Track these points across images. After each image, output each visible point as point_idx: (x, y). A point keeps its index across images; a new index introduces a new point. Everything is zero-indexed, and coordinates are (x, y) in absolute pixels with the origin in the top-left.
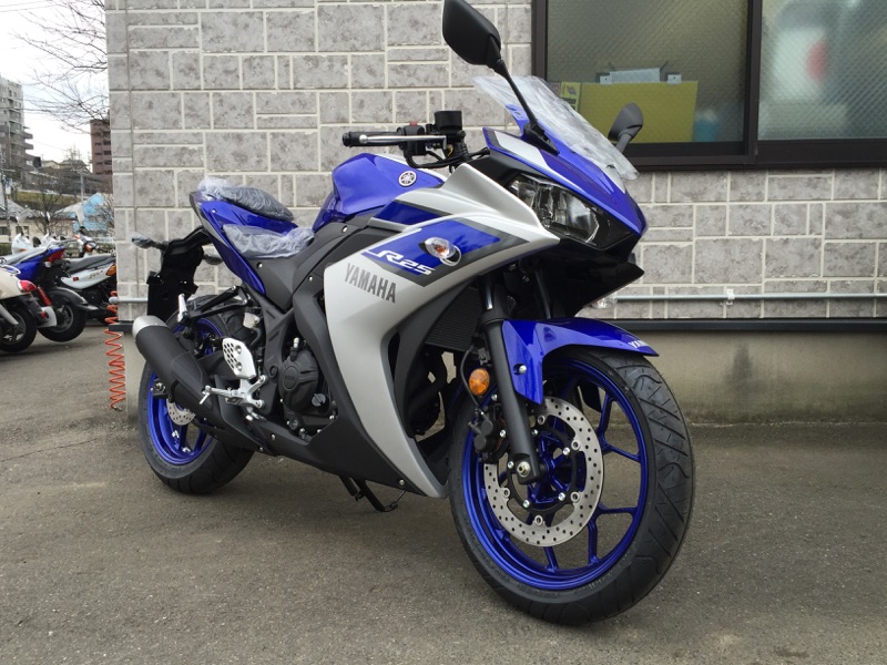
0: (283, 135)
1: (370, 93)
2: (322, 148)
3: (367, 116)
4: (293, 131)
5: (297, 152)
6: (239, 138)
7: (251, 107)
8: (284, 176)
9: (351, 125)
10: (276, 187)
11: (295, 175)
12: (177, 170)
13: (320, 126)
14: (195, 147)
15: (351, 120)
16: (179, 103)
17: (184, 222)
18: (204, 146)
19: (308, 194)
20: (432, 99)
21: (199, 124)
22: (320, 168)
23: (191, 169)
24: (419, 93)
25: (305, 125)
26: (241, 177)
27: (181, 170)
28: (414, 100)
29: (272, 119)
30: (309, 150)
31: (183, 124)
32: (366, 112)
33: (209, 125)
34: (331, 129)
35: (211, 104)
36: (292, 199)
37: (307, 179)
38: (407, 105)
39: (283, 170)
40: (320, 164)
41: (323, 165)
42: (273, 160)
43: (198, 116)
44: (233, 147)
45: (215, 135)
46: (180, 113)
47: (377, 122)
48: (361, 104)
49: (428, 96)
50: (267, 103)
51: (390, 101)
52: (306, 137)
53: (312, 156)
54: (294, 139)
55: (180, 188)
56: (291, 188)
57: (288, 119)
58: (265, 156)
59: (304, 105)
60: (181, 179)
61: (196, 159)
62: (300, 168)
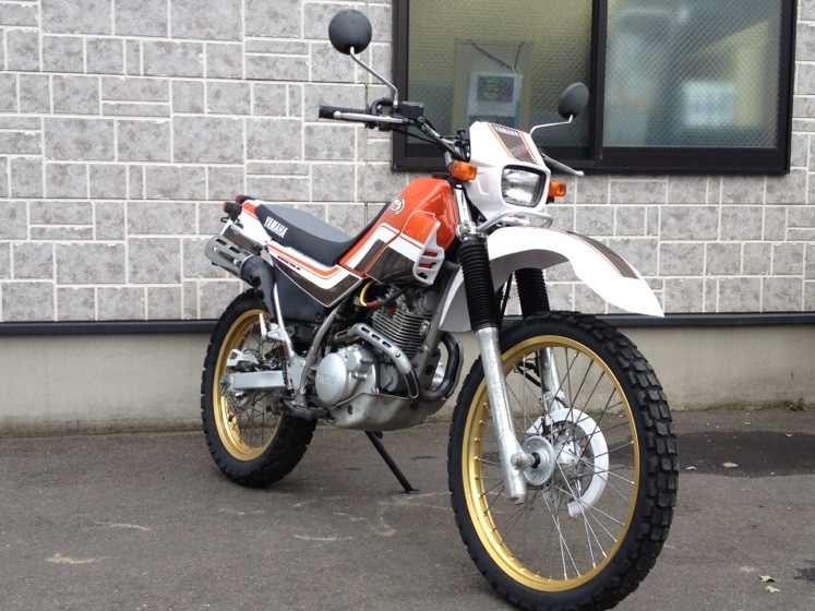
0: (132, 123)
1: (227, 84)
2: (175, 139)
3: (222, 107)
4: (143, 119)
5: (148, 142)
6: (83, 124)
7: (96, 92)
8: (132, 167)
9: (206, 115)
10: (124, 178)
11: (145, 165)
12: (11, 157)
13: (173, 115)
14: (33, 133)
15: (206, 110)
16: (14, 85)
17: (18, 214)
18: (42, 132)
19: (160, 186)
20: (292, 93)
21: (37, 108)
22: (172, 159)
23: (27, 157)
24: (279, 86)
25: (157, 113)
26: (84, 166)
27: (15, 157)
28: (274, 93)
29: (119, 105)
30: (161, 139)
31: (18, 108)
32: (222, 102)
33: (49, 109)
34: (185, 119)
35: (51, 87)
36: (141, 190)
37: (159, 170)
38: (266, 97)
39: (131, 160)
40: (172, 155)
41: (176, 156)
42: (120, 149)
43: (36, 100)
44: (76, 134)
45: (56, 120)
46: (15, 95)
47: (234, 113)
48: (217, 95)
49: (287, 90)
50: (114, 88)
51: (248, 93)
52: (157, 126)
53: (164, 146)
54: (144, 127)
55: (13, 176)
56: (141, 179)
57: (138, 107)
58: (112, 145)
59: (155, 92)
60: (14, 167)
61: (33, 145)
62: (150, 159)
